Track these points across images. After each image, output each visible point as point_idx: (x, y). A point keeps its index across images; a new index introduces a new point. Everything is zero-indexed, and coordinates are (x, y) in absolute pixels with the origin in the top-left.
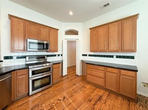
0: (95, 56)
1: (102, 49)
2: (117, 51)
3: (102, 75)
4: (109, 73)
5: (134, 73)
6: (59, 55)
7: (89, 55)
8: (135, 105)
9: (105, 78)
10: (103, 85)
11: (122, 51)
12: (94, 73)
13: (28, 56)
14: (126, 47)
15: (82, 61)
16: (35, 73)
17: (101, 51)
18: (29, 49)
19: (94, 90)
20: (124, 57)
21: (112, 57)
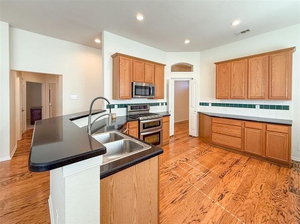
0: (223, 105)
1: (237, 94)
2: (262, 98)
3: (237, 132)
4: (249, 130)
5: (286, 128)
6: (162, 104)
7: (213, 105)
8: (287, 170)
9: (243, 137)
10: (240, 147)
11: (270, 98)
12: (225, 130)
13: (129, 104)
14: (276, 92)
15: (199, 113)
16: (145, 127)
17: (234, 98)
18: (135, 95)
19: (226, 154)
20: (273, 107)
21: (253, 106)
